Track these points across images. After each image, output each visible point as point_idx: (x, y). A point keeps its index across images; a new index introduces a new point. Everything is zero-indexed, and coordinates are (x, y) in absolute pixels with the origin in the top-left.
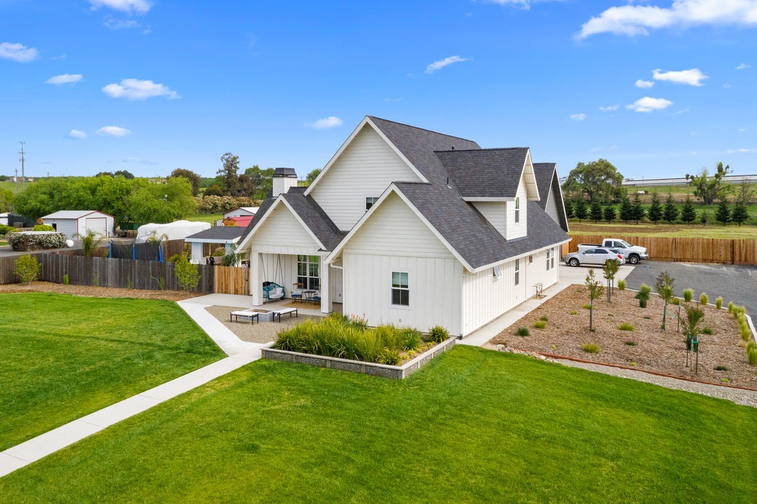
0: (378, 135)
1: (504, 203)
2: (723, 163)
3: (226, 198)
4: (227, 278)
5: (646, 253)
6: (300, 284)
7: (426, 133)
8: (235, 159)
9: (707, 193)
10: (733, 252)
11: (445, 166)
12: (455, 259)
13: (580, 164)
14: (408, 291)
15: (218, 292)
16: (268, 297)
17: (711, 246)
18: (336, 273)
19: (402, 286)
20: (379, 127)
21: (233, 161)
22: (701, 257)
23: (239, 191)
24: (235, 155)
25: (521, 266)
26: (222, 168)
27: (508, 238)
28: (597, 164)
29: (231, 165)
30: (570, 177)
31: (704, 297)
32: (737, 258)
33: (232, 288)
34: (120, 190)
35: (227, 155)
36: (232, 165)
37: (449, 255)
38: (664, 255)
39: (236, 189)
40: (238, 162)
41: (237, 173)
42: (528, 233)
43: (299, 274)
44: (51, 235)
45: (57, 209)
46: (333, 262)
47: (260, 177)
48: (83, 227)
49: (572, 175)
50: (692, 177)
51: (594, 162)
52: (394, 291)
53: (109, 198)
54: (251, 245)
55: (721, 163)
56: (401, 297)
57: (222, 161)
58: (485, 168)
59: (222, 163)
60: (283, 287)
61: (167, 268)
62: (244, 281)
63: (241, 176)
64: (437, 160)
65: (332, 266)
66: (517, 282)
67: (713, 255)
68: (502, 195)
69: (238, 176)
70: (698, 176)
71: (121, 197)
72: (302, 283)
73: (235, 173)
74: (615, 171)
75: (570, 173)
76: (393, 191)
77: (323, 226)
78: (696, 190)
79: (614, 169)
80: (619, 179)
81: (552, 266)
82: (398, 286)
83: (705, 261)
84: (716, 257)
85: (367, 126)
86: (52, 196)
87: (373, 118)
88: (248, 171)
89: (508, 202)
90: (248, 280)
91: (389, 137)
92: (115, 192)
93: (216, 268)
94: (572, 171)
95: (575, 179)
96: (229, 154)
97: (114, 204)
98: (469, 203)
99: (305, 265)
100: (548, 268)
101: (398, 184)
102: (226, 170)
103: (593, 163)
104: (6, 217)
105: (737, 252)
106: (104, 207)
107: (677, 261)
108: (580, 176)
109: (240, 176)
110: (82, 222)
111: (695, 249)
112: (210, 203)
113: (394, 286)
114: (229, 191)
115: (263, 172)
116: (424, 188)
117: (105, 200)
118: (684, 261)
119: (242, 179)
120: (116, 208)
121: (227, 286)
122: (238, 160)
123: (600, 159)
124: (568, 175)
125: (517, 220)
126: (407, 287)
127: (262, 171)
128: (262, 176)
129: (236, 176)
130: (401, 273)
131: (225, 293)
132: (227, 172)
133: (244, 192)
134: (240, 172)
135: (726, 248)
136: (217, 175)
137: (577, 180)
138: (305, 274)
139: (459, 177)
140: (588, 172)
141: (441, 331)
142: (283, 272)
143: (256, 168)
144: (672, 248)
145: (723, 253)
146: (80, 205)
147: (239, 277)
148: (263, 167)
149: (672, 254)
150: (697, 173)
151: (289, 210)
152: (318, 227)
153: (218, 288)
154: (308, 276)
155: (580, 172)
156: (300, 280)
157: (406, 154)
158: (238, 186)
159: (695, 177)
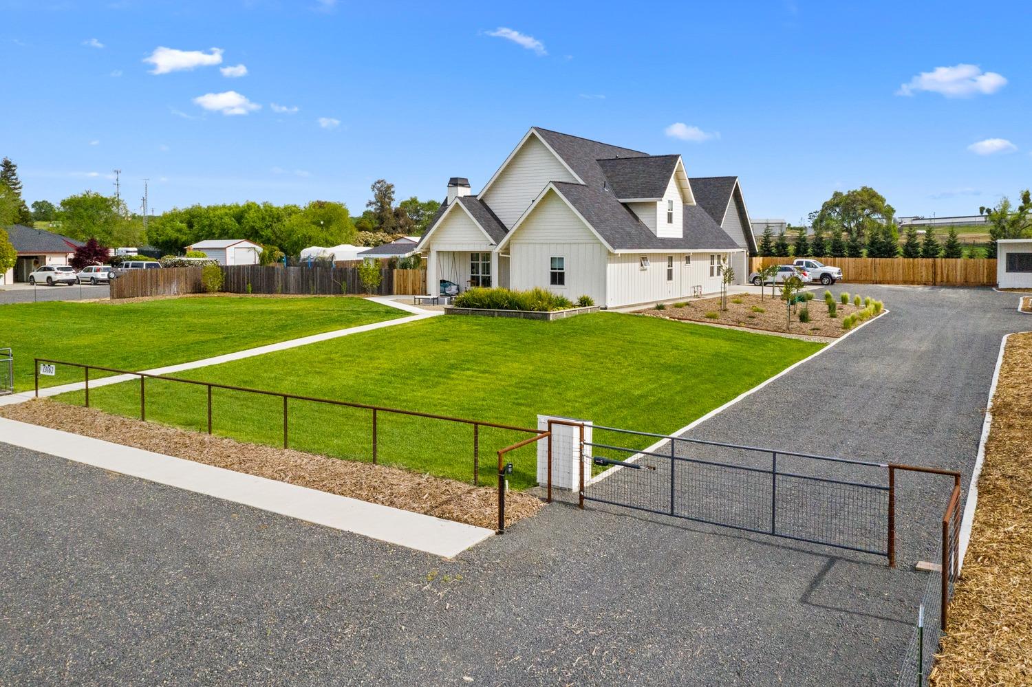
0: (543, 144)
1: (654, 204)
2: (1030, 192)
3: (379, 235)
4: (405, 280)
5: (839, 273)
6: (474, 281)
7: (589, 143)
8: (389, 187)
9: (1008, 232)
10: (935, 273)
11: (605, 172)
12: (601, 244)
13: (836, 195)
14: (564, 273)
15: (397, 294)
16: (444, 292)
17: (911, 266)
18: (504, 262)
19: (559, 269)
20: (543, 136)
21: (386, 191)
22: (901, 279)
23: (393, 229)
24: (389, 182)
25: (676, 265)
26: (373, 200)
27: (659, 236)
28: (858, 194)
29: (384, 193)
30: (822, 211)
31: (858, 298)
32: (939, 279)
33: (410, 289)
34: (270, 216)
35: (379, 182)
36: (385, 195)
37: (595, 241)
38: (863, 277)
39: (391, 225)
40: (393, 192)
41: (392, 205)
42: (684, 236)
43: (472, 260)
44: (206, 261)
45: (198, 239)
46: (501, 251)
47: (419, 211)
48: (232, 258)
49: (826, 209)
50: (989, 211)
51: (855, 191)
52: (552, 273)
53: (258, 225)
54: (429, 245)
55: (1028, 192)
56: (558, 278)
57: (373, 190)
58: (640, 174)
59: (373, 194)
60: (458, 285)
61: (348, 274)
62: (421, 282)
63: (397, 210)
64: (598, 167)
65: (501, 255)
66: (670, 277)
67: (914, 276)
68: (652, 197)
69: (393, 209)
70: (997, 209)
71: (271, 225)
72: (475, 281)
73: (389, 205)
74: (883, 204)
75: (823, 206)
76: (551, 189)
77: (494, 224)
78: (993, 228)
79: (883, 200)
80: (889, 213)
81: (719, 274)
82: (556, 269)
83: (905, 282)
84: (918, 278)
85: (533, 136)
86: (190, 225)
87: (538, 129)
88: (404, 204)
89: (658, 203)
90: (425, 281)
91: (552, 146)
92: (264, 219)
93: (395, 271)
94: (825, 203)
95: (829, 214)
96: (382, 181)
97: (263, 233)
98: (625, 205)
99: (477, 264)
100: (712, 274)
101: (554, 183)
102: (378, 202)
103: (853, 192)
104: (136, 252)
105: (939, 272)
106: (252, 235)
107: (876, 283)
108: (838, 210)
109: (395, 209)
110: (230, 252)
111: (895, 270)
112: (361, 241)
113: (552, 269)
114: (381, 227)
115: (423, 206)
116: (580, 189)
117: (253, 228)
118: (884, 283)
119: (397, 214)
120: (264, 237)
121: (405, 287)
122: (392, 190)
123: (864, 188)
124: (821, 208)
125: (670, 220)
126: (563, 269)
127: (422, 204)
128: (421, 211)
129: (390, 209)
130: (559, 258)
131: (403, 294)
132: (379, 204)
133: (400, 230)
134: (395, 205)
135: (927, 269)
136: (366, 209)
137: (833, 214)
138: (477, 273)
139: (617, 183)
140: (848, 204)
141: (587, 299)
142: (458, 270)
143: (414, 201)
144: (871, 269)
145: (924, 273)
146: (225, 234)
147: (417, 278)
148: (423, 199)
149: (871, 276)
150: (994, 204)
151: (463, 210)
152: (489, 226)
153: (397, 290)
154: (480, 274)
155: (837, 205)
156: (473, 278)
157: (567, 160)
158: (393, 222)
159: (992, 210)
